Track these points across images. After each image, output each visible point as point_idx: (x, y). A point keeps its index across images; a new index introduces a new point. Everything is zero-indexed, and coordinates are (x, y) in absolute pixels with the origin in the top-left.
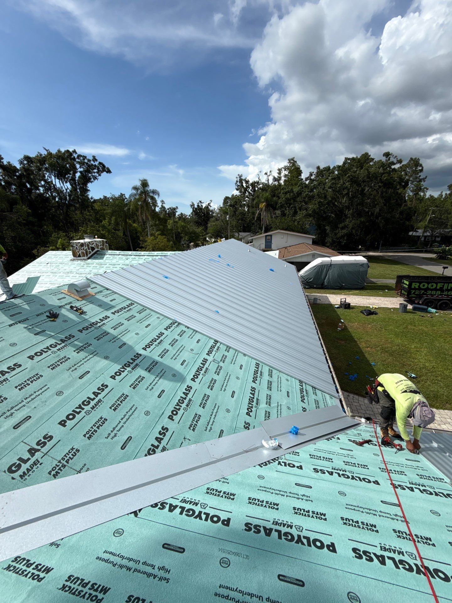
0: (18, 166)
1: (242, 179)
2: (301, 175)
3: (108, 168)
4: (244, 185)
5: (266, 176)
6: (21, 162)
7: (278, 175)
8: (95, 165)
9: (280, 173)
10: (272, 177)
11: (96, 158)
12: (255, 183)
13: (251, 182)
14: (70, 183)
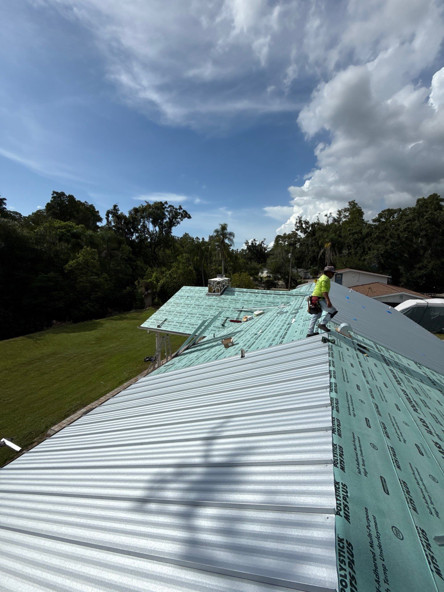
0: (127, 215)
1: (301, 221)
2: (362, 216)
3: (189, 215)
4: (304, 226)
5: (326, 217)
6: (130, 213)
7: (338, 216)
8: (180, 212)
9: (340, 215)
10: (332, 218)
11: (182, 207)
12: (315, 224)
13: (311, 223)
14: (159, 227)
